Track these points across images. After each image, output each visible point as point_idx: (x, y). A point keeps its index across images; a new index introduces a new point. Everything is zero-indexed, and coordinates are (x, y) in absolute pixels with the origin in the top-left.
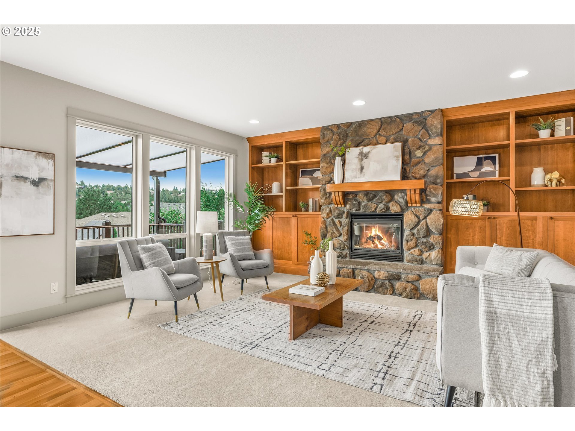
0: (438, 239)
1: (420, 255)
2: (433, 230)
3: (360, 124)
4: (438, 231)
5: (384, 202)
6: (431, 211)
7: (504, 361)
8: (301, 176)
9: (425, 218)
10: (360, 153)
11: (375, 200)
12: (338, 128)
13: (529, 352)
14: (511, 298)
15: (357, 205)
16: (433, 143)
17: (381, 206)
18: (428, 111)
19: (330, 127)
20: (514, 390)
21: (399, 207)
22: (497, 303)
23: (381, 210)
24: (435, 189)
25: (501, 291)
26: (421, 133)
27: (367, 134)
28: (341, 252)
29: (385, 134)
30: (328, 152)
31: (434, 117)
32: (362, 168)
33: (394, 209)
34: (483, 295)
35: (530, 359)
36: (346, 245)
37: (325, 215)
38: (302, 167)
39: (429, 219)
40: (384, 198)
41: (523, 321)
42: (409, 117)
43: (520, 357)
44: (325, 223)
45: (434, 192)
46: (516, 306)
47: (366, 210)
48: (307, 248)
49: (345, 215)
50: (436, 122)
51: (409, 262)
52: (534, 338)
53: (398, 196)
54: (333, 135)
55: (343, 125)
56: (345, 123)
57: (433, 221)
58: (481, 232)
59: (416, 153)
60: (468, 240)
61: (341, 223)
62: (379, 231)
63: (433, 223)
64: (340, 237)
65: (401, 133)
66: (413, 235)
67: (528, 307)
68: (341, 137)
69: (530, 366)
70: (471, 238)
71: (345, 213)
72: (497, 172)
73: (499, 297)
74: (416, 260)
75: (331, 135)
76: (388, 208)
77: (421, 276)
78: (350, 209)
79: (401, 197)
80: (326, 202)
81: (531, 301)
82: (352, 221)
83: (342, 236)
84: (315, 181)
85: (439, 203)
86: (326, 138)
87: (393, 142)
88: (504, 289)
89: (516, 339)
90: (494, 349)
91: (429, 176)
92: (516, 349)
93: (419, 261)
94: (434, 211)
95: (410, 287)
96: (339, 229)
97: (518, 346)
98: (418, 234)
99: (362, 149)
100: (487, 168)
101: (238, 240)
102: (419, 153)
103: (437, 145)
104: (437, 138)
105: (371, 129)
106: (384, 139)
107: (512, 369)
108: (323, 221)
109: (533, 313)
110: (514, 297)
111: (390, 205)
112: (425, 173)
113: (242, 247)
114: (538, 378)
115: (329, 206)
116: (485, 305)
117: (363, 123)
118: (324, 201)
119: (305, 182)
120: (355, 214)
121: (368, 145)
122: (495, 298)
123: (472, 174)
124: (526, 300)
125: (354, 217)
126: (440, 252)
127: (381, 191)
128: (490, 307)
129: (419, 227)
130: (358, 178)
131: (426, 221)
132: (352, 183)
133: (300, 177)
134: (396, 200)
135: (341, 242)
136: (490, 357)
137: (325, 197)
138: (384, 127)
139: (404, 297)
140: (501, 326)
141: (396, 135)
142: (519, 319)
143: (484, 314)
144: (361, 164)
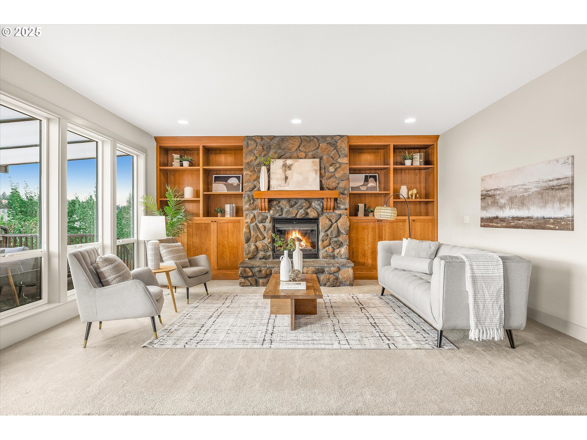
0: (345, 238)
1: (333, 252)
2: (343, 231)
3: (282, 138)
4: (346, 232)
5: (304, 208)
6: (340, 215)
7: (481, 305)
8: (215, 182)
9: (336, 221)
10: (283, 165)
11: (296, 206)
12: (262, 140)
13: (493, 297)
14: (483, 266)
15: (280, 211)
16: (342, 162)
17: (302, 211)
18: (338, 136)
19: (253, 138)
20: (486, 321)
21: (316, 212)
22: (476, 270)
23: (302, 215)
24: (344, 199)
25: (477, 262)
26: (333, 152)
27: (289, 148)
28: (265, 253)
29: (305, 150)
30: (251, 161)
31: (343, 141)
32: (286, 178)
33: (312, 214)
34: (469, 266)
35: (494, 300)
36: (270, 247)
37: (249, 220)
38: (215, 172)
39: (340, 222)
40: (304, 205)
41: (489, 279)
42: (324, 138)
43: (489, 301)
44: (248, 227)
45: (343, 201)
46: (486, 270)
47: (288, 215)
48: (228, 253)
49: (268, 220)
50: (344, 146)
51: (324, 258)
52: (495, 288)
53: (315, 203)
54: (256, 146)
55: (266, 137)
56: (268, 136)
57: (342, 224)
58: (372, 232)
59: (330, 169)
60: (364, 238)
61: (265, 227)
62: (299, 233)
63: (342, 225)
64: (264, 240)
65: (317, 151)
66: (327, 235)
67: (491, 270)
68: (265, 148)
69: (494, 305)
70: (366, 236)
71: (268, 218)
72: (378, 187)
73: (477, 266)
74: (330, 256)
75: (255, 145)
76: (307, 214)
77: (340, 268)
78: (273, 214)
79: (318, 204)
80: (250, 208)
81: (493, 266)
82: (274, 225)
83: (266, 239)
84: (230, 187)
85: (346, 209)
86: (250, 148)
87: (311, 158)
88: (479, 261)
89: (486, 290)
90: (476, 298)
91: (339, 188)
92: (487, 296)
93: (332, 256)
94: (343, 216)
95: (332, 277)
96: (263, 233)
97: (488, 294)
98: (331, 235)
99: (286, 161)
100: (371, 184)
101: (173, 247)
102: (332, 169)
103: (345, 164)
104: (345, 158)
105: (293, 144)
106: (303, 155)
107: (485, 309)
108: (247, 226)
109: (494, 273)
110: (485, 265)
111: (309, 211)
112: (337, 185)
113: (179, 254)
114: (498, 311)
115: (253, 211)
116: (470, 272)
117: (285, 138)
118: (248, 207)
119: (219, 188)
120: (277, 219)
121: (290, 158)
122: (475, 267)
123: (362, 188)
124: (490, 266)
125: (276, 222)
126: (348, 248)
127: (301, 199)
128: (473, 273)
129: (332, 229)
130: (283, 187)
131: (337, 224)
132: (277, 191)
133: (213, 182)
134: (313, 207)
135: (264, 244)
136: (475, 304)
137: (249, 204)
138: (304, 144)
139: (328, 287)
140: (479, 284)
141: (314, 152)
142: (487, 278)
143: (470, 278)
144: (286, 175)
